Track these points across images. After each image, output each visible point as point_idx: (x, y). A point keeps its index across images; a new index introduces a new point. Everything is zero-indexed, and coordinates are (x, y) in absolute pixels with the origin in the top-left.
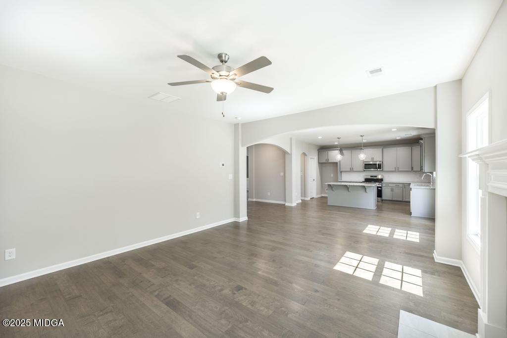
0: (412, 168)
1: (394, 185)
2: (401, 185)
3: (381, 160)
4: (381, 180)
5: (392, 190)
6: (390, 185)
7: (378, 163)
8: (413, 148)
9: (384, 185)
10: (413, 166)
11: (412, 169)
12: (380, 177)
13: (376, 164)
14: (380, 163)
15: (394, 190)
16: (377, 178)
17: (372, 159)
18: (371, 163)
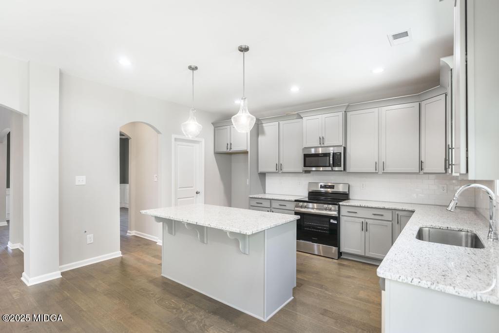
0: (421, 163)
1: (368, 214)
2: (388, 216)
3: (340, 142)
4: (345, 196)
5: (365, 227)
6: (361, 213)
7: (331, 150)
8: (423, 103)
9: (344, 211)
10: (423, 160)
11: (421, 168)
12: (341, 188)
13: (329, 154)
14: (337, 150)
15: (370, 227)
16: (335, 190)
17: (322, 140)
18: (320, 151)
